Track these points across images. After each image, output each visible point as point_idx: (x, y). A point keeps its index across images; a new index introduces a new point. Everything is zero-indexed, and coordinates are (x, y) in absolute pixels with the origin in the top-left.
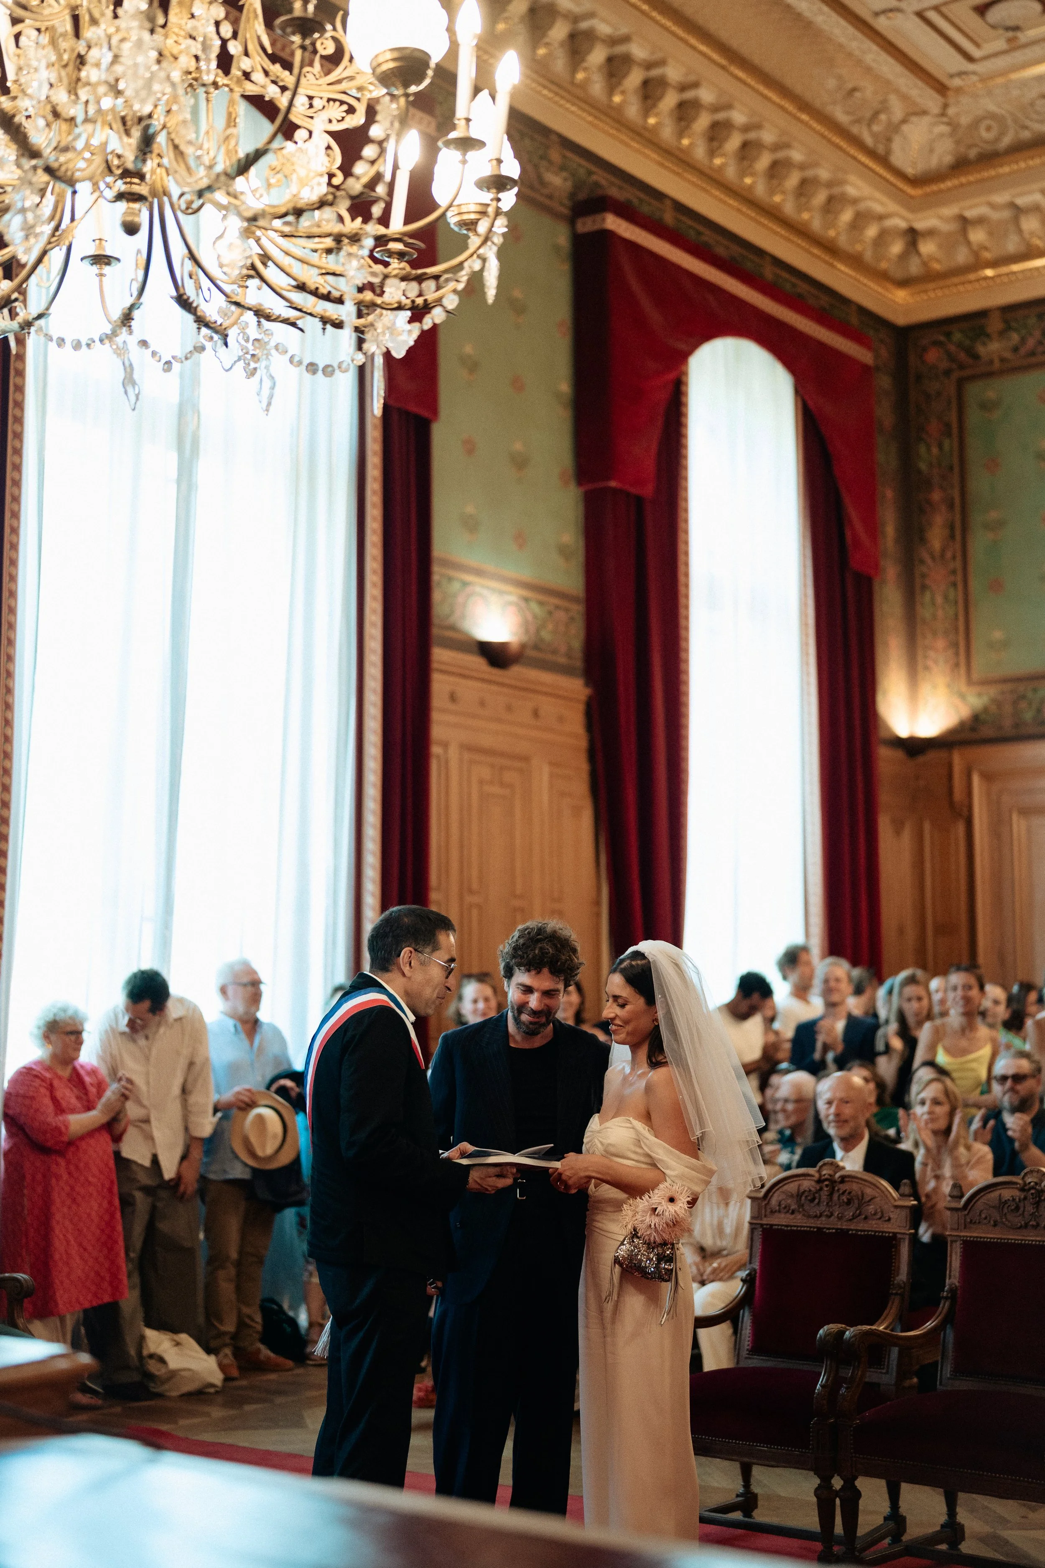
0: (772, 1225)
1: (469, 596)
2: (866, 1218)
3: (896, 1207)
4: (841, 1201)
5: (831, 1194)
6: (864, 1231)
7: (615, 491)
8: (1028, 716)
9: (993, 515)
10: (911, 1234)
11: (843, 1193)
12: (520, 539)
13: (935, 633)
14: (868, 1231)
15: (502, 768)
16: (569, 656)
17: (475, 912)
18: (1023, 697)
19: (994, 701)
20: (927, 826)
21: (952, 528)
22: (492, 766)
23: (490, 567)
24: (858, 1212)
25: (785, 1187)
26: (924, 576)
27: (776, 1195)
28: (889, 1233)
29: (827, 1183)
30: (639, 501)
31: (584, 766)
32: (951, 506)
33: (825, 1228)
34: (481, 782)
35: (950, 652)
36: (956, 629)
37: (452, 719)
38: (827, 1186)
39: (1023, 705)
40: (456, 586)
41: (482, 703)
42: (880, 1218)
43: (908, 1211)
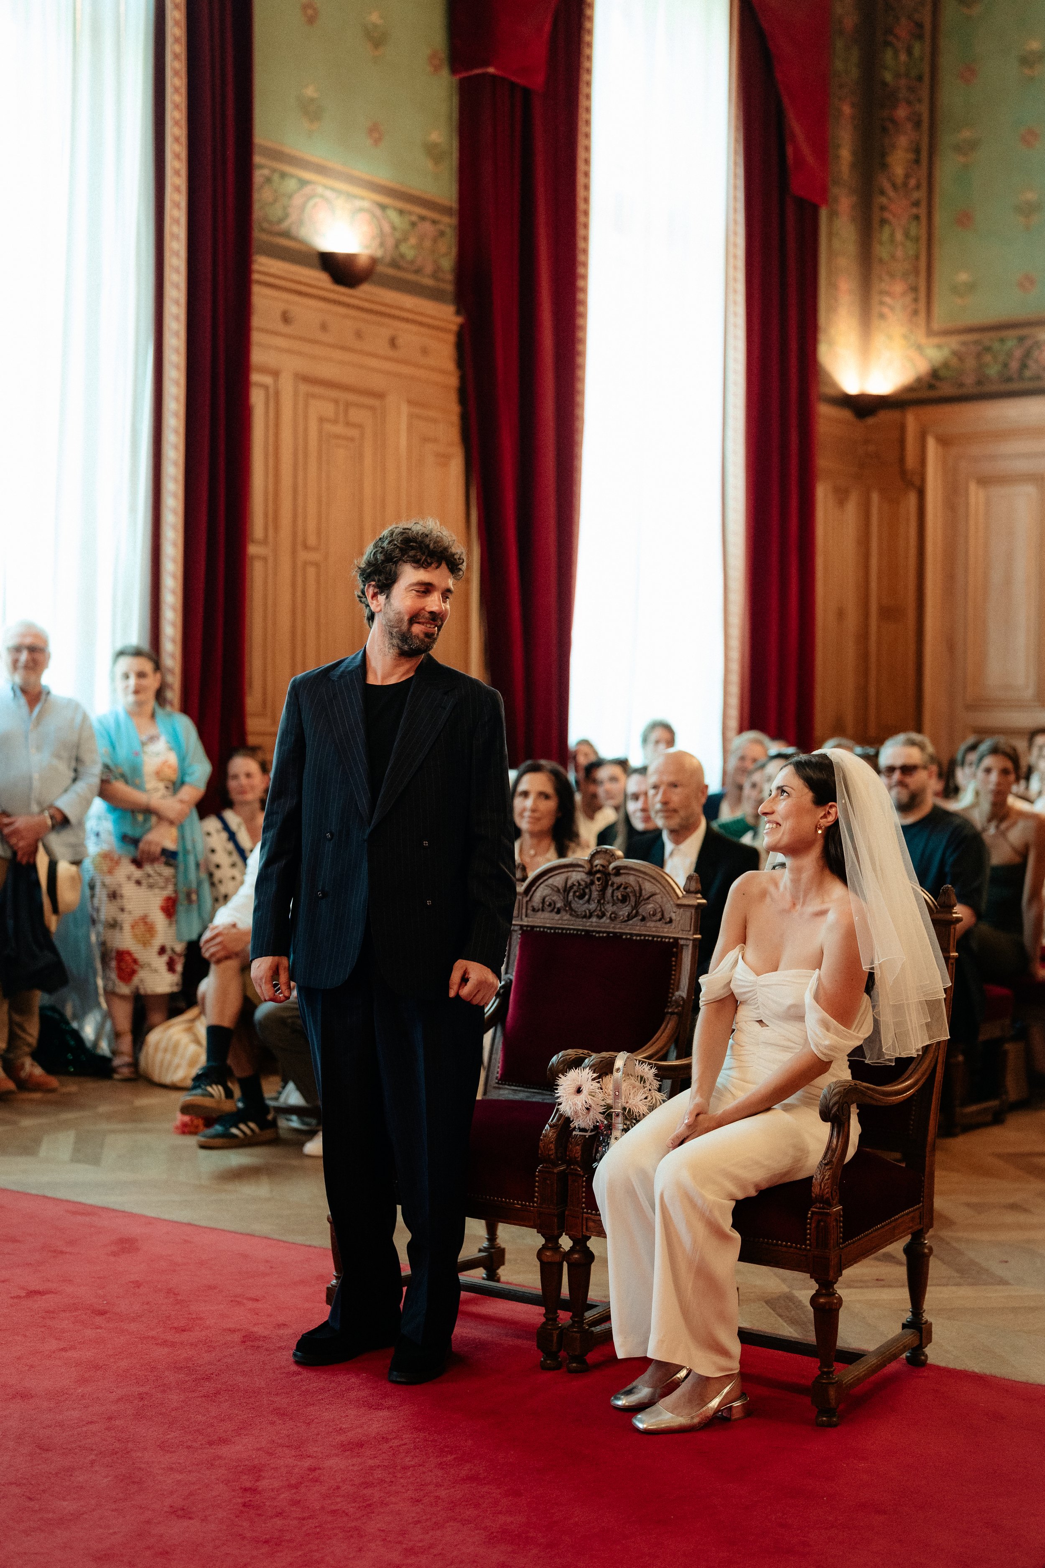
0: (533, 927)
1: (309, 198)
2: (643, 919)
3: (679, 906)
4: (615, 898)
5: (603, 891)
6: (640, 935)
7: (493, 76)
8: (993, 371)
9: (966, 134)
10: (695, 940)
11: (618, 888)
12: (376, 132)
13: (892, 276)
14: (645, 935)
15: (348, 405)
16: (435, 276)
17: (311, 571)
18: (988, 349)
19: (955, 353)
20: (875, 497)
21: (917, 151)
22: (336, 402)
23: (334, 163)
24: (634, 911)
25: (550, 881)
26: (883, 208)
27: (540, 889)
28: (670, 938)
29: (598, 875)
30: (527, 93)
31: (454, 408)
32: (918, 124)
33: (593, 931)
34: (321, 420)
35: (908, 299)
36: (916, 272)
37: (279, 342)
38: (599, 879)
39: (988, 358)
40: (291, 184)
41: (324, 327)
42: (660, 920)
43: (693, 911)
